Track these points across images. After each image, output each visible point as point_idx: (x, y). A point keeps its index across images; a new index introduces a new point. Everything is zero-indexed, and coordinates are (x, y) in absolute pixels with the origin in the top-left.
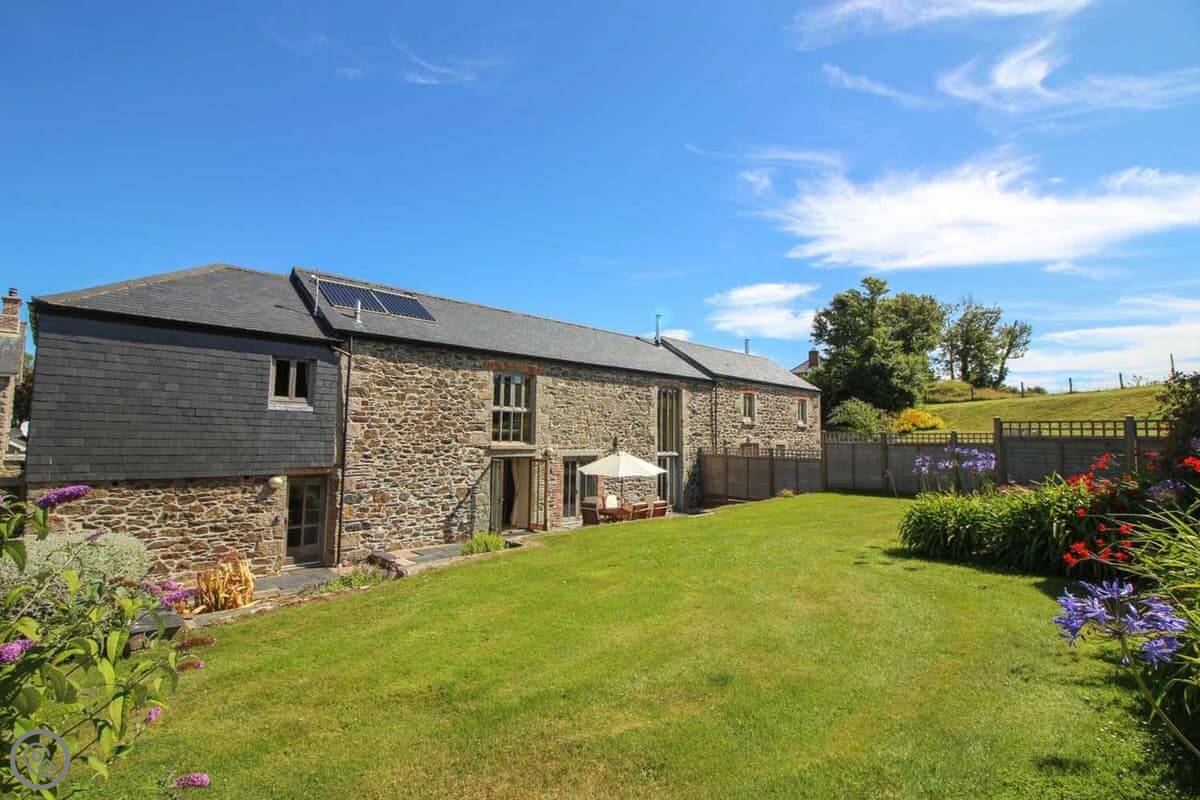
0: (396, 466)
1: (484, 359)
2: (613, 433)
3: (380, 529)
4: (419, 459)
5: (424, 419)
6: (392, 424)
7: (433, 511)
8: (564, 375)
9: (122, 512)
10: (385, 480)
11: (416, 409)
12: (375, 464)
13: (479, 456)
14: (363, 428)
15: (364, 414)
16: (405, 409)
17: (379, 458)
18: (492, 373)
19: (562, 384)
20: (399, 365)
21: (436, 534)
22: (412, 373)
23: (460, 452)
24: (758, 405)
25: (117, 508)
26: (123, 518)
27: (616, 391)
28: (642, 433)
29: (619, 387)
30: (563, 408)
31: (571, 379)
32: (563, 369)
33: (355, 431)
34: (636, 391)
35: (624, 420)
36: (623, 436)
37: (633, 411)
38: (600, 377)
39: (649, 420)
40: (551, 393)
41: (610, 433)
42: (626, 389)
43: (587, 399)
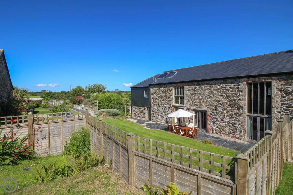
1: (171, 84)
2: (215, 103)
5: (161, 98)
6: (156, 99)
8: (194, 85)
10: (156, 109)
12: (155, 106)
15: (153, 98)
16: (158, 97)
18: (173, 87)
20: (157, 88)
22: (159, 90)
27: (217, 87)
28: (234, 104)
29: (219, 85)
30: (193, 95)
31: (196, 86)
32: (193, 83)
33: (152, 100)
34: (230, 86)
35: (222, 98)
36: (221, 105)
37: (228, 95)
38: (209, 83)
39: (239, 98)
40: (189, 91)
41: (213, 103)
42: (223, 86)
43: (202, 91)
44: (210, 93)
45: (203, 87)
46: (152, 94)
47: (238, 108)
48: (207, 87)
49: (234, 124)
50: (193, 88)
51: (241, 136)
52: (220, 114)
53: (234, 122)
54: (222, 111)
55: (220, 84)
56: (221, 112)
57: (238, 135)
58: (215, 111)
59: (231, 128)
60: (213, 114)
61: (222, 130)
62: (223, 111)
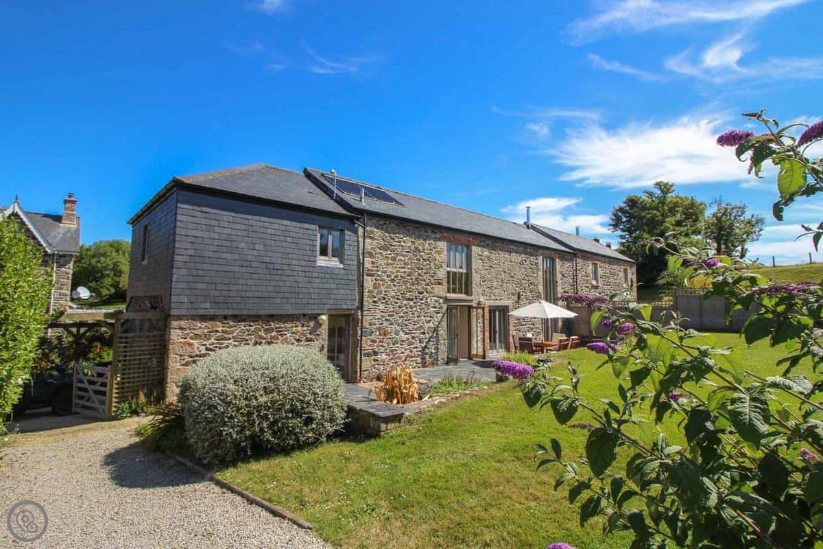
0: (392, 309)
1: (441, 232)
2: (517, 289)
3: (384, 356)
4: (405, 305)
5: (408, 276)
6: (389, 278)
7: (413, 343)
8: (487, 246)
9: (230, 339)
10: (386, 320)
11: (403, 268)
12: (380, 308)
13: (440, 304)
14: (373, 281)
15: (373, 271)
16: (396, 267)
17: (382, 303)
18: (446, 243)
19: (486, 253)
21: (416, 360)
22: (400, 242)
23: (429, 300)
24: (600, 272)
25: (226, 336)
26: (230, 344)
28: (534, 290)
30: (488, 270)
31: (491, 249)
32: (486, 242)
33: (368, 283)
34: (529, 260)
35: (523, 280)
36: (523, 291)
37: (528, 274)
39: (538, 280)
40: (480, 259)
41: (515, 289)
42: (523, 257)
43: (501, 263)
44: (510, 270)
45: (502, 254)
58: (517, 306)
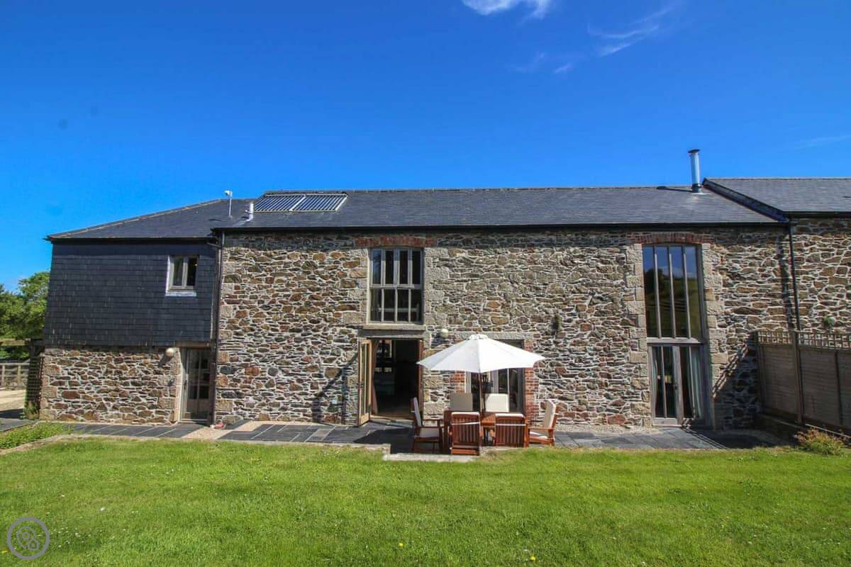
0: (265, 343)
1: (357, 237)
2: (551, 311)
3: (251, 399)
4: (287, 337)
5: (292, 300)
6: (261, 305)
7: (301, 388)
8: (467, 244)
9: (86, 366)
10: (256, 356)
11: (283, 291)
12: (245, 341)
13: (351, 336)
14: (235, 309)
15: (236, 297)
16: (273, 291)
17: (249, 335)
18: (366, 251)
20: (269, 252)
21: (305, 411)
22: (281, 258)
23: (330, 332)
25: (84, 363)
26: (86, 370)
27: (557, 256)
28: (612, 310)
29: (562, 250)
30: (465, 281)
31: (477, 247)
32: (465, 237)
33: (227, 312)
34: (596, 254)
35: (573, 292)
36: (572, 314)
37: (591, 281)
38: (525, 241)
39: (625, 291)
40: (446, 265)
41: (545, 311)
42: (575, 252)
43: (503, 268)
44: (531, 277)
45: (506, 253)
46: (234, 279)
47: (624, 323)
48: (521, 253)
49: (617, 376)
50: (463, 255)
51: (639, 413)
52: (568, 346)
53: (613, 371)
54: (575, 335)
55: (567, 245)
56: (571, 341)
57: (630, 411)
58: (552, 340)
59: (607, 392)
60: (546, 349)
61: (577, 405)
62: (578, 336)
